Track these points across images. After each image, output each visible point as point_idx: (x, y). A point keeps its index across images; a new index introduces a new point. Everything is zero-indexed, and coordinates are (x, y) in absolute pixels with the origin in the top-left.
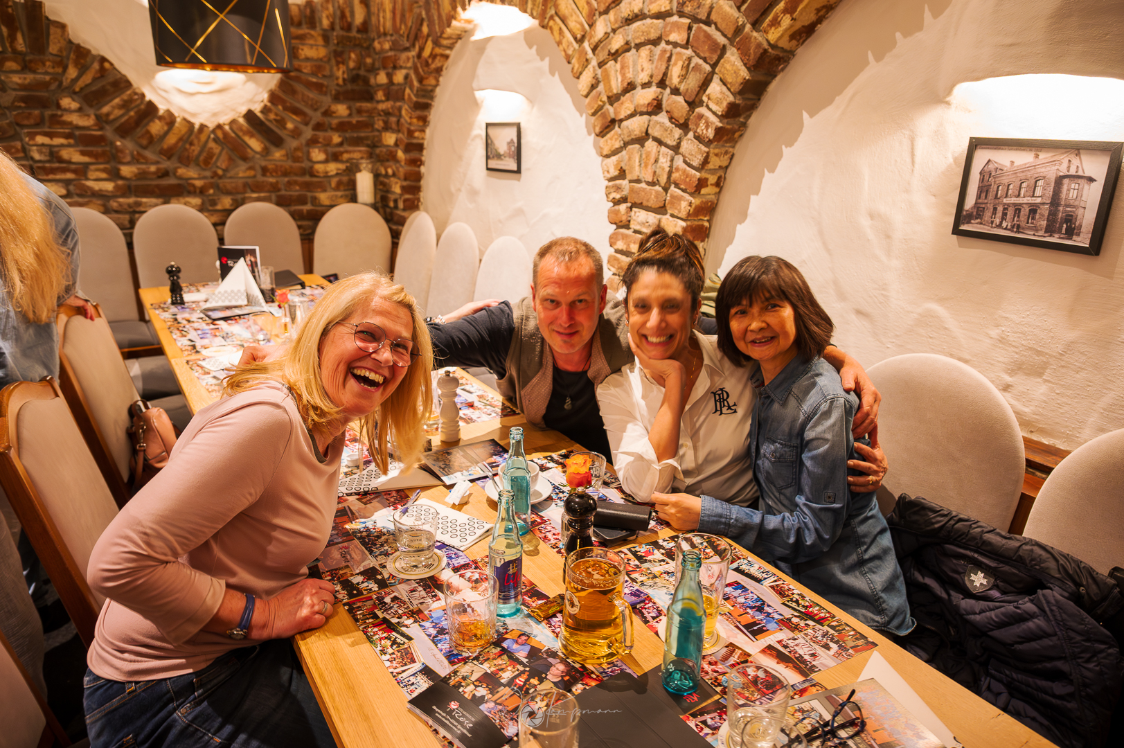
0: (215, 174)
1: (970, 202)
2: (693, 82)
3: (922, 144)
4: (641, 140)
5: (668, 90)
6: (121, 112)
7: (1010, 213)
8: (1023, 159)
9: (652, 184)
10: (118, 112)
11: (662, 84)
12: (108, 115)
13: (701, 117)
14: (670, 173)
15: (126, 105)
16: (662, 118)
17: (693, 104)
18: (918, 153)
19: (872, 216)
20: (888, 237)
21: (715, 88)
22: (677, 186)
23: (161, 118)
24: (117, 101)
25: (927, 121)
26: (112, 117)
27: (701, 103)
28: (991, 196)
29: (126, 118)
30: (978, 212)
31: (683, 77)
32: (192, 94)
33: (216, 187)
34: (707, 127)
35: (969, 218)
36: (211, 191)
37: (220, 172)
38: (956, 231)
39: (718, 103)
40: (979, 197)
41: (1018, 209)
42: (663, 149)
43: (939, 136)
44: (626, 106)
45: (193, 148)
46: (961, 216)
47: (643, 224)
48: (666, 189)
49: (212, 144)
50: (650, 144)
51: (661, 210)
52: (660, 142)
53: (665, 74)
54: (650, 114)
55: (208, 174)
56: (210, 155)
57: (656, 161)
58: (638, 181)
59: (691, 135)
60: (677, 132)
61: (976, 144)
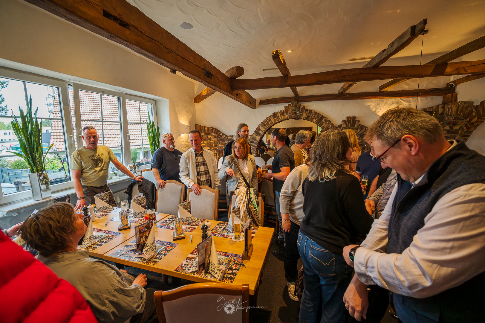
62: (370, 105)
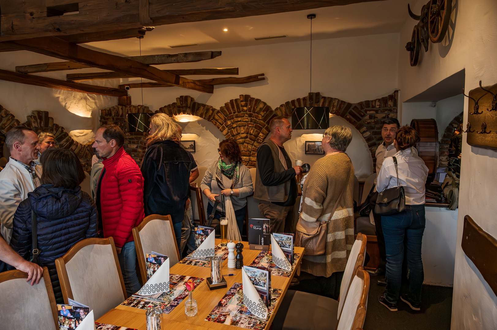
0: (87, 160)
1: (307, 149)
2: (256, 133)
3: (298, 142)
4: (243, 143)
5: (249, 134)
6: (66, 143)
7: (313, 150)
8: (313, 143)
9: (247, 151)
10: (65, 143)
11: (248, 133)
12: (63, 144)
13: (259, 139)
14: (251, 149)
15: (67, 141)
16: (248, 139)
17: (256, 136)
18: (297, 143)
19: (291, 153)
20: (294, 156)
21: (261, 134)
22: (253, 151)
23: (75, 144)
24: (65, 140)
25: (298, 139)
26: (64, 145)
27: (258, 137)
28: (310, 149)
29: (67, 145)
30: (308, 151)
31: (253, 132)
32: (78, 136)
33: (87, 164)
34: (260, 141)
35: (307, 152)
36: (86, 166)
37: (88, 159)
38: (306, 154)
39: (262, 136)
40: (308, 149)
41: (314, 150)
42: (249, 145)
43: (300, 141)
44: (239, 137)
45: (82, 153)
46: (306, 152)
47: (245, 159)
48: (251, 152)
49: (87, 151)
50: (245, 144)
51: (249, 156)
52: (248, 144)
53: (248, 132)
54: (245, 139)
55: (86, 160)
56: (87, 154)
57: (248, 147)
58: (243, 151)
59: (256, 142)
60: (253, 142)
61: (306, 142)
62: (58, 98)
